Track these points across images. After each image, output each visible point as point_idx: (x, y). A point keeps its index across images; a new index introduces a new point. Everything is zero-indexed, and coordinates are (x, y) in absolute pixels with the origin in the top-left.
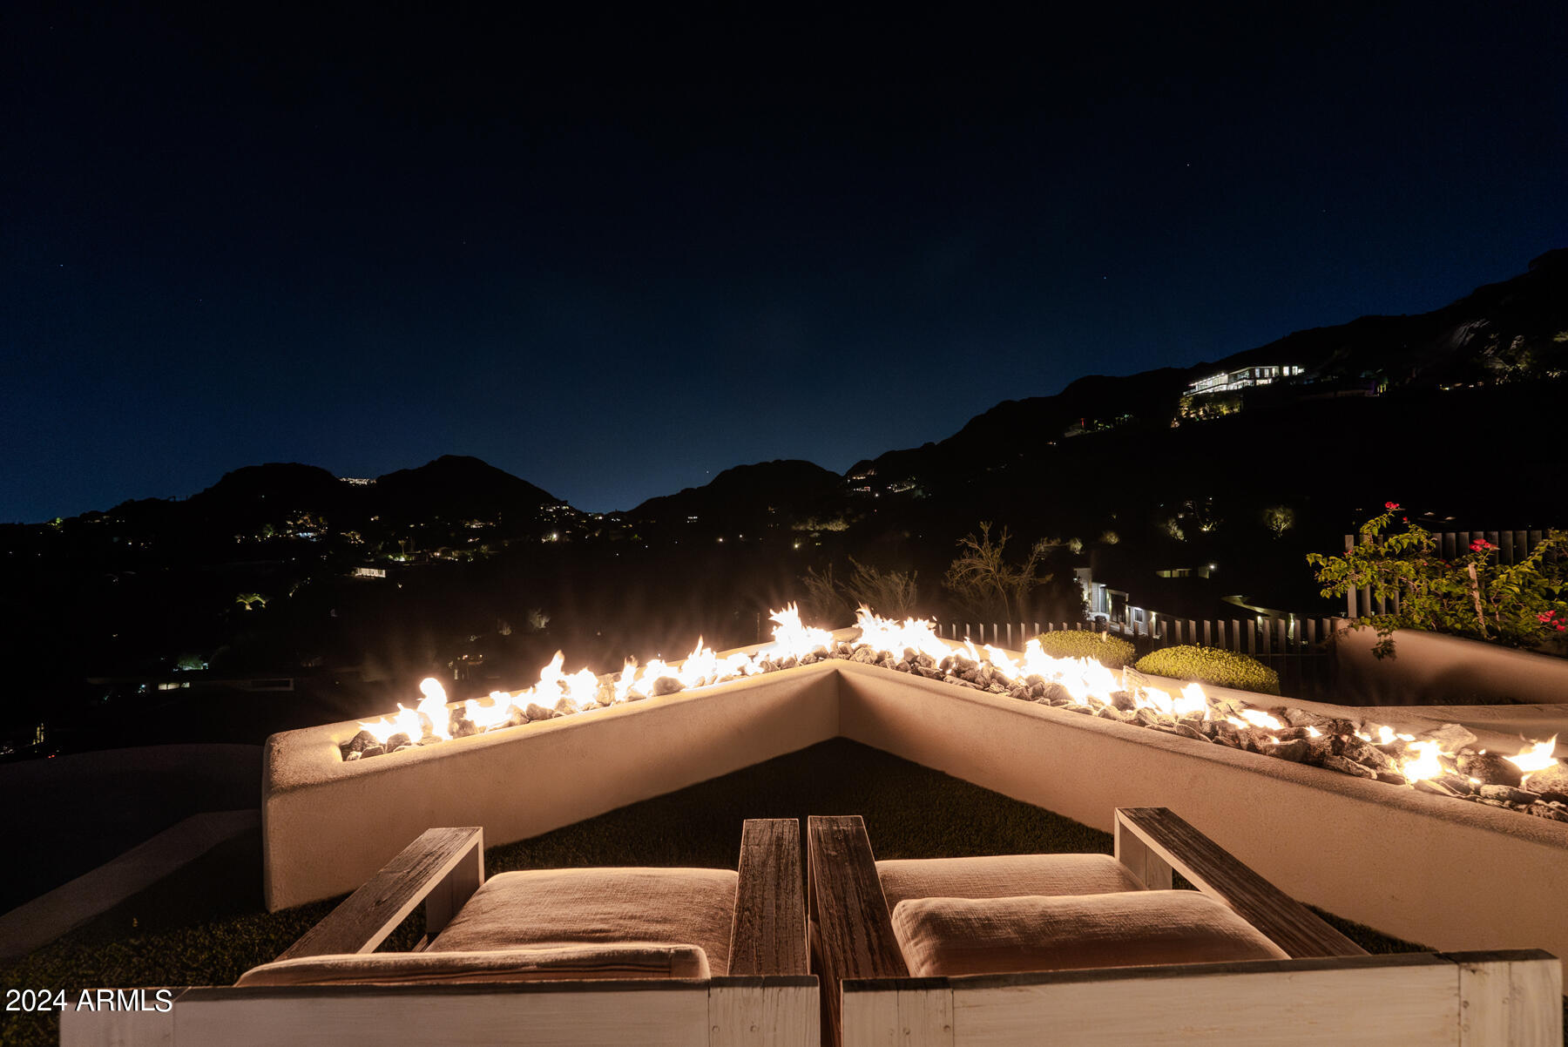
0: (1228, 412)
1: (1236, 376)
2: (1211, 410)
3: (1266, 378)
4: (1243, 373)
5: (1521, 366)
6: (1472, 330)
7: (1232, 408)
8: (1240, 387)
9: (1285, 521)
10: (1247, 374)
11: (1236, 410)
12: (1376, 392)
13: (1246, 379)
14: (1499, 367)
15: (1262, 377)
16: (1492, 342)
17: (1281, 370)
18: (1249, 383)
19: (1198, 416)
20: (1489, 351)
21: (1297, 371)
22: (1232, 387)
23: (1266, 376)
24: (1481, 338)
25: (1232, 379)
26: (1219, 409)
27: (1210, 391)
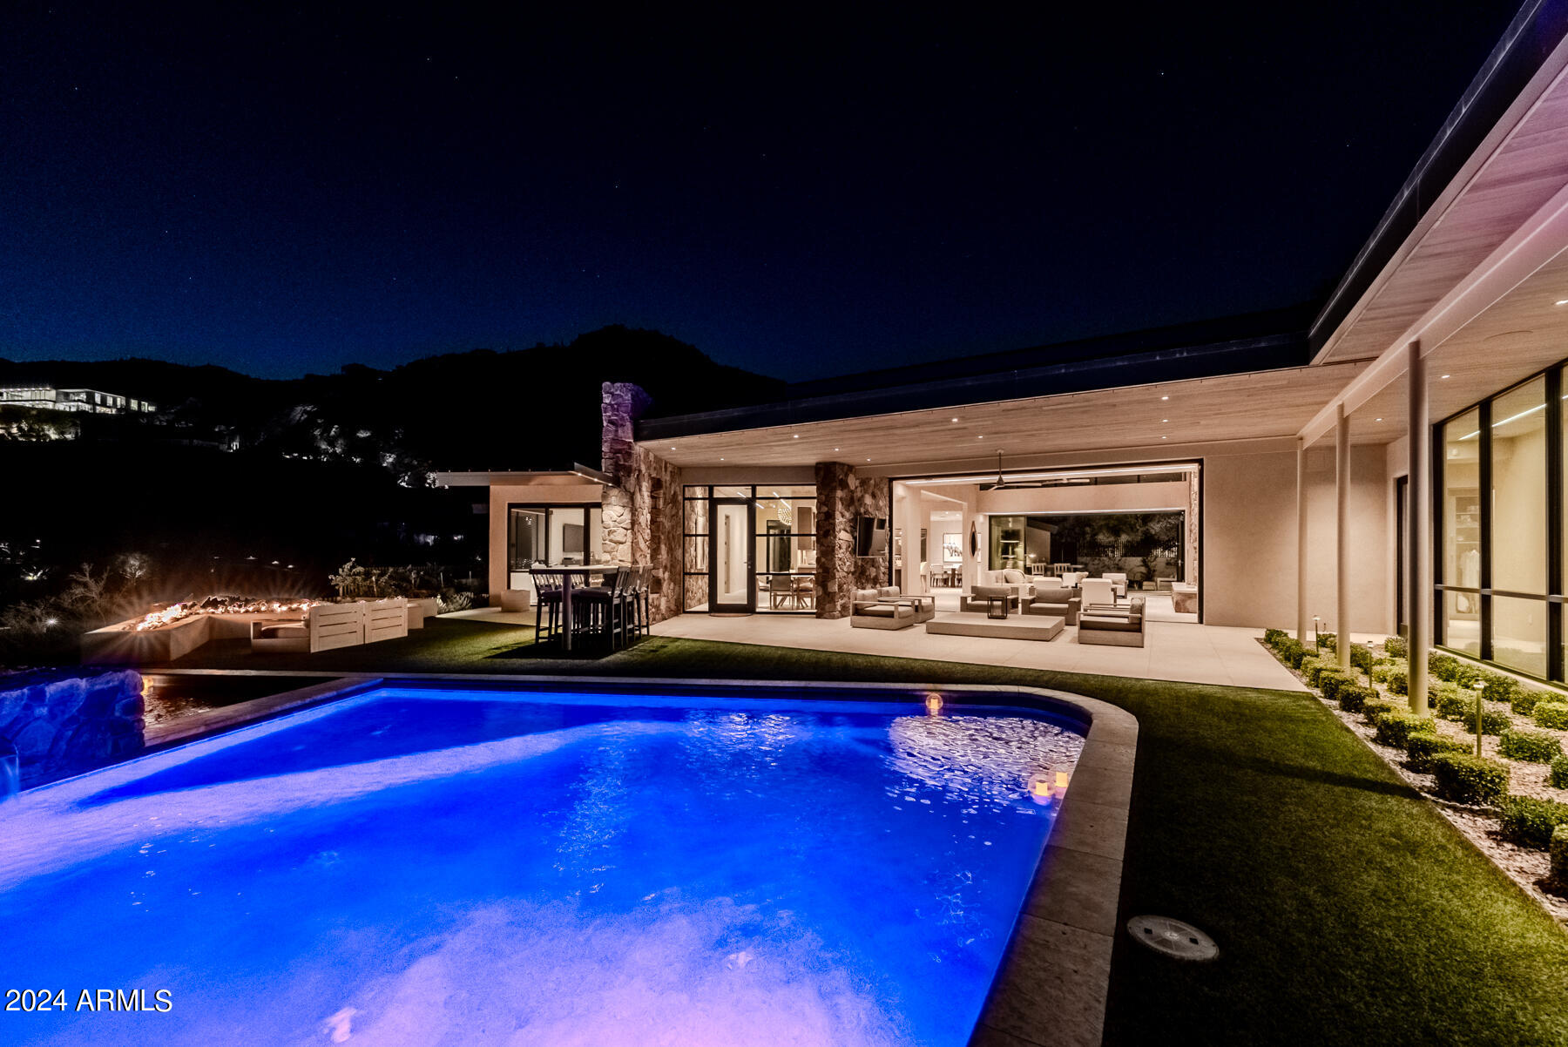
0: (57, 437)
1: (67, 395)
2: (31, 429)
3: (109, 407)
4: (78, 394)
5: (338, 450)
6: (305, 412)
7: (63, 433)
8: (73, 409)
9: (140, 568)
10: (83, 396)
11: (69, 437)
12: (230, 448)
13: (82, 401)
14: (324, 447)
15: (104, 403)
16: (319, 426)
17: (128, 403)
18: (87, 407)
19: (10, 434)
20: (317, 432)
21: (148, 408)
22: (61, 407)
23: (111, 404)
24: (311, 422)
25: (62, 397)
26: (43, 430)
27: (28, 404)
